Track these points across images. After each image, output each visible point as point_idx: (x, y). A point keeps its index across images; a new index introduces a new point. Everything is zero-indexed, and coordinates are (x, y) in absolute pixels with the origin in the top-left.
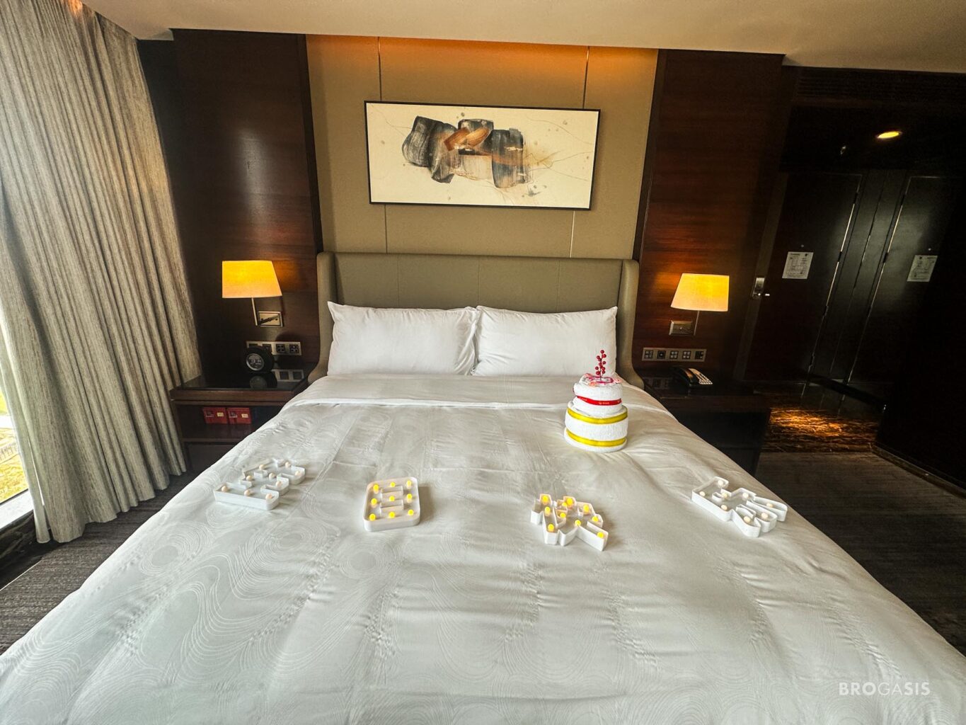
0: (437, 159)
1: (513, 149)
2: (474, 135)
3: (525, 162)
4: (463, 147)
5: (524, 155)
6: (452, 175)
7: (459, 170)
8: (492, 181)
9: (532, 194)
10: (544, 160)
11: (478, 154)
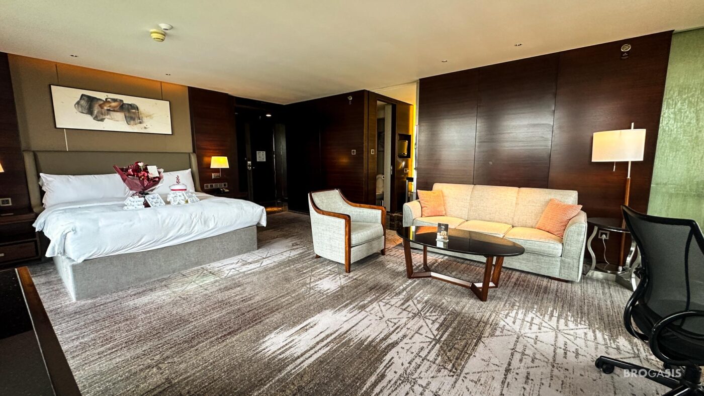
0: (96, 112)
1: (134, 111)
2: (114, 104)
3: (140, 116)
4: (109, 108)
5: (139, 113)
6: (104, 119)
7: (108, 117)
8: (126, 122)
9: (145, 128)
10: (149, 116)
11: (117, 111)
